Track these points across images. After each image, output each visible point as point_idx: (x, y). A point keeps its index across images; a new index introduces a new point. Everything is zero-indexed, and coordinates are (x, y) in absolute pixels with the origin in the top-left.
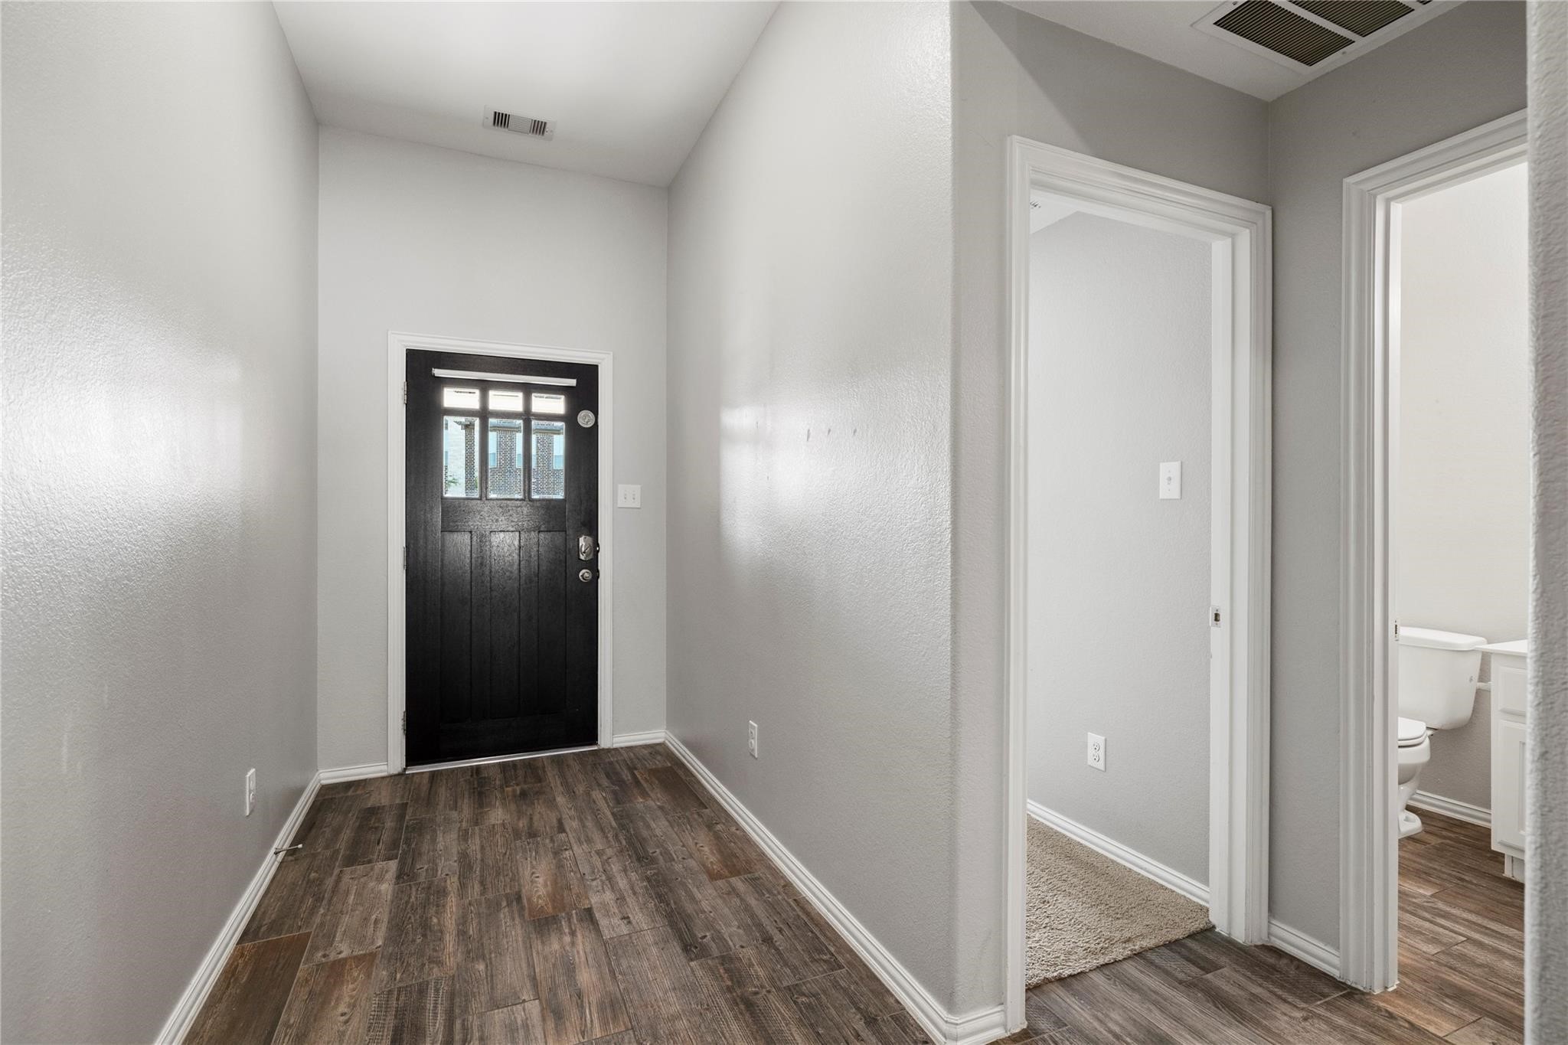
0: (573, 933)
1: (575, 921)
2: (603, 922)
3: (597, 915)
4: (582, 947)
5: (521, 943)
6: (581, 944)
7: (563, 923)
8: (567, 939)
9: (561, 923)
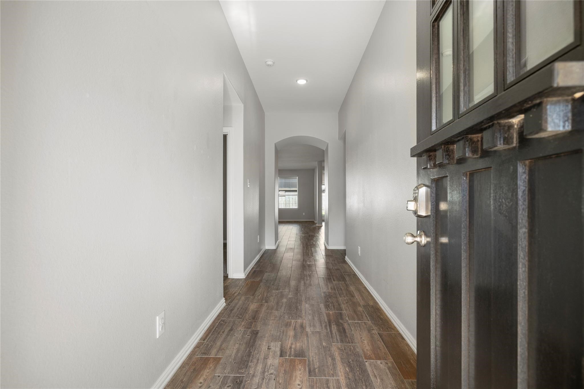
0: (291, 348)
1: (288, 353)
2: (278, 350)
3: (279, 353)
4: (289, 342)
5: (310, 349)
6: (289, 343)
7: (293, 353)
8: (293, 346)
9: (294, 354)
